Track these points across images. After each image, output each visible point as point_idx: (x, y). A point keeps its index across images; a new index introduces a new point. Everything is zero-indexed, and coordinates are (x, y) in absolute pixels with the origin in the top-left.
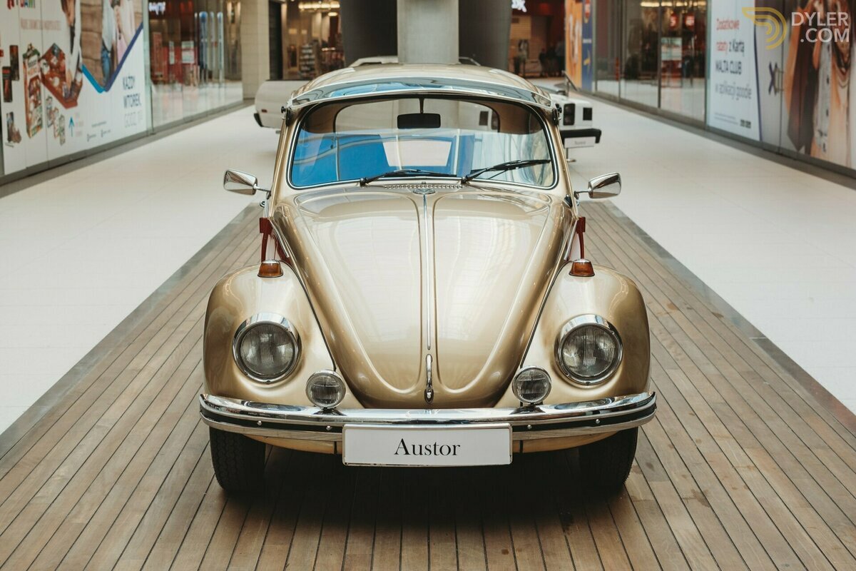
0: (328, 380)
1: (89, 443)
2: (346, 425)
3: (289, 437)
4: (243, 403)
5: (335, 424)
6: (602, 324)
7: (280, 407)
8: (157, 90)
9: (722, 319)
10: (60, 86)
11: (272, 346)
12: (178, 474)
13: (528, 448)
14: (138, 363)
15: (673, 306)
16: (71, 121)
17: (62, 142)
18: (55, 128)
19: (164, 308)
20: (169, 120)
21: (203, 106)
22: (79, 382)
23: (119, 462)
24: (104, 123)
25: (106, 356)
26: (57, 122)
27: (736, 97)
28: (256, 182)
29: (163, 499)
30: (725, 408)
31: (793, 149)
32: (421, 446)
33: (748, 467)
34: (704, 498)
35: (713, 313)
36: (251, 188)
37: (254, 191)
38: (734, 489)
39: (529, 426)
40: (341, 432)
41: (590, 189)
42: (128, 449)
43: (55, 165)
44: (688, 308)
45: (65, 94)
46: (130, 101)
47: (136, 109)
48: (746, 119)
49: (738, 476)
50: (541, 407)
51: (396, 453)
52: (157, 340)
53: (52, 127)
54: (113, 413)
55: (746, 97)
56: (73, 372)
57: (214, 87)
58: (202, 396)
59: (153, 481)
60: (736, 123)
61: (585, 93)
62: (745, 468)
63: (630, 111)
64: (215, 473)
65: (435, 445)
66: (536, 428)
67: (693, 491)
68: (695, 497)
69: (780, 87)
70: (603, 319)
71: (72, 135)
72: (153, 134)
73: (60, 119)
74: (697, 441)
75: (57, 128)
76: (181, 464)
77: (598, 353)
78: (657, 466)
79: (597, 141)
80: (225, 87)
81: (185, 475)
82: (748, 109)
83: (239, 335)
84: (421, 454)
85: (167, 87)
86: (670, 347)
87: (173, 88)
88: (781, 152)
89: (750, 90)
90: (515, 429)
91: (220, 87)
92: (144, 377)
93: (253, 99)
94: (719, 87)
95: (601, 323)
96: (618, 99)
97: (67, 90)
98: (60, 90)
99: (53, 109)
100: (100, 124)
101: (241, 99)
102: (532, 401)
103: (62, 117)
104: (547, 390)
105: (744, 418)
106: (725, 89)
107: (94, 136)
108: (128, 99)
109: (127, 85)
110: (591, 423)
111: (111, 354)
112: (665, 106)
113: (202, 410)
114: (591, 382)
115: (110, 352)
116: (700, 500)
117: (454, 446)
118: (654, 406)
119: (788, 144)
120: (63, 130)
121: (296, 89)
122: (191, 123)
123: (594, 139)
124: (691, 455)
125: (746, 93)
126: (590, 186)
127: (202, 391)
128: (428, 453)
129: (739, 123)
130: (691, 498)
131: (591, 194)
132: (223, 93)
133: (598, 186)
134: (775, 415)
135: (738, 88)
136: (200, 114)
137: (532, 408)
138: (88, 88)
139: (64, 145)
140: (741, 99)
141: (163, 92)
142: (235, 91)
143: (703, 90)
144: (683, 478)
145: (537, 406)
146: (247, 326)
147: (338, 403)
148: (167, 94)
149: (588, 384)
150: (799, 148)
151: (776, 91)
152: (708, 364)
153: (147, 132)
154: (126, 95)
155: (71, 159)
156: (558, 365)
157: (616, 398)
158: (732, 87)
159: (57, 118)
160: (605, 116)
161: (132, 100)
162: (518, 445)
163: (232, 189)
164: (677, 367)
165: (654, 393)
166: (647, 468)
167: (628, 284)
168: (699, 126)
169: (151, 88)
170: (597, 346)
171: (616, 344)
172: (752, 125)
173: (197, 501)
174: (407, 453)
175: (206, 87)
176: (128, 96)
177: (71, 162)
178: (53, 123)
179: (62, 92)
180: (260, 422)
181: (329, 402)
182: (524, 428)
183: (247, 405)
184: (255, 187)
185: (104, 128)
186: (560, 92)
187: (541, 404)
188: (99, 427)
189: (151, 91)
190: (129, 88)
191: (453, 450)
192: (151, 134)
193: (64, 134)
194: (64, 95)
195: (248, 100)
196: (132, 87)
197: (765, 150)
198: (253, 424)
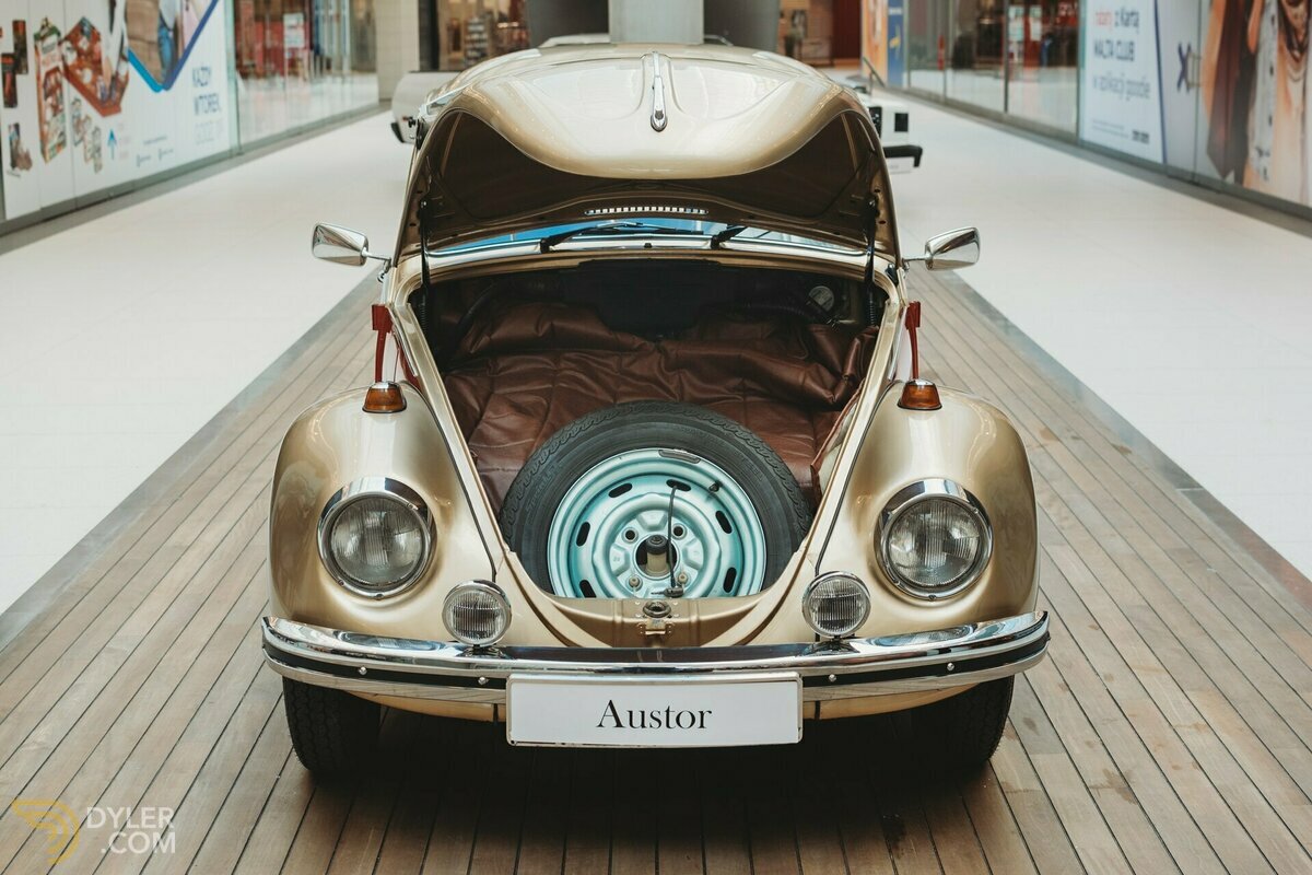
0: (480, 600)
1: (93, 680)
2: (513, 676)
3: (414, 695)
4: (336, 634)
5: (494, 674)
6: (956, 495)
7: (399, 641)
8: (247, 88)
9: (1129, 456)
10: (94, 83)
11: (386, 534)
12: (234, 739)
13: (828, 711)
14: (183, 535)
15: (1048, 433)
16: (112, 136)
17: (98, 167)
18: (85, 147)
19: (233, 438)
20: (265, 133)
21: (318, 110)
22: (87, 569)
23: (138, 717)
24: (163, 138)
25: (134, 522)
26: (88, 137)
27: (1125, 95)
28: (366, 245)
29: (205, 789)
30: (1148, 616)
31: (1216, 175)
32: (643, 713)
33: (1196, 726)
34: (1126, 786)
35: (1114, 446)
36: (357, 254)
37: (362, 260)
38: (1175, 768)
39: (832, 676)
40: (504, 688)
41: (928, 255)
42: (155, 693)
43: (87, 203)
44: (1074, 438)
45: (102, 95)
46: (204, 104)
47: (212, 116)
48: (1141, 129)
49: (1180, 742)
50: (853, 644)
51: (600, 725)
52: (218, 496)
53: (81, 145)
54: (137, 626)
55: (1141, 95)
56: (79, 550)
57: (334, 82)
58: (266, 620)
59: (192, 753)
60: (1126, 136)
61: (895, 90)
62: (1190, 727)
63: (961, 116)
64: (294, 746)
65: (668, 711)
66: (844, 680)
67: (1106, 772)
68: (1111, 784)
69: (1195, 81)
70: (957, 485)
71: (113, 157)
72: (240, 154)
73: (94, 133)
74: (1105, 677)
75: (89, 146)
76: (240, 721)
77: (950, 546)
78: (1042, 724)
79: (917, 164)
80: (352, 82)
81: (245, 740)
82: (1145, 115)
83: (330, 515)
84: (643, 726)
85: (262, 83)
86: (1050, 505)
87: (273, 85)
88: (1196, 180)
89: (1148, 85)
90: (808, 682)
91: (343, 82)
92: (192, 559)
93: (389, 100)
94: (1099, 81)
95: (953, 493)
96: (942, 100)
97: (105, 89)
98: (93, 88)
99: (83, 117)
100: (157, 140)
101: (374, 100)
102: (837, 633)
103: (97, 129)
104: (862, 611)
105: (1179, 634)
106: (1108, 84)
107: (148, 158)
108: (200, 102)
109: (199, 80)
110: (939, 670)
111: (143, 519)
112: (1014, 110)
113: (267, 645)
114: (938, 595)
115: (141, 514)
116: (1120, 790)
117: (702, 713)
118: (1046, 637)
119: (1207, 168)
120: (98, 150)
121: (438, 88)
122: (299, 137)
123: (911, 160)
124: (1099, 707)
125: (1142, 90)
126: (928, 249)
127: (268, 612)
128: (656, 724)
129: (1131, 134)
130: (1103, 787)
131: (930, 263)
132: (346, 90)
133: (942, 250)
134: (1232, 629)
135: (1129, 82)
136: (313, 124)
137: (836, 644)
138: (137, 85)
139: (102, 172)
140: (1134, 99)
141: (255, 90)
142: (366, 88)
143: (1074, 85)
144: (1087, 748)
145: (844, 642)
146: (344, 499)
147: (499, 637)
148: (263, 94)
149: (932, 599)
150: (1224, 174)
151: (1189, 86)
152: (1113, 535)
153: (231, 151)
154: (198, 95)
155: (112, 194)
156: (882, 565)
157: (980, 624)
158: (1121, 81)
159: (90, 131)
160: (927, 126)
161: (206, 105)
162: (812, 708)
163: (326, 256)
164: (1065, 542)
165: (1046, 613)
166: (1026, 729)
167: (996, 420)
168: (1069, 141)
169: (236, 84)
170: (948, 534)
171: (980, 530)
172: (1151, 138)
173: (263, 792)
174: (619, 725)
175: (320, 82)
176: (201, 97)
177: (111, 198)
178: (82, 139)
179: (96, 91)
180: (363, 669)
181: (482, 635)
182: (822, 681)
183: (344, 639)
184: (364, 252)
185: (163, 145)
186: (857, 88)
187: (853, 637)
188: (111, 650)
189: (237, 90)
190: (202, 85)
191: (699, 719)
192: (237, 154)
193: (100, 156)
194: (99, 95)
195: (385, 102)
196: (206, 83)
197: (1171, 177)
198: (352, 672)
